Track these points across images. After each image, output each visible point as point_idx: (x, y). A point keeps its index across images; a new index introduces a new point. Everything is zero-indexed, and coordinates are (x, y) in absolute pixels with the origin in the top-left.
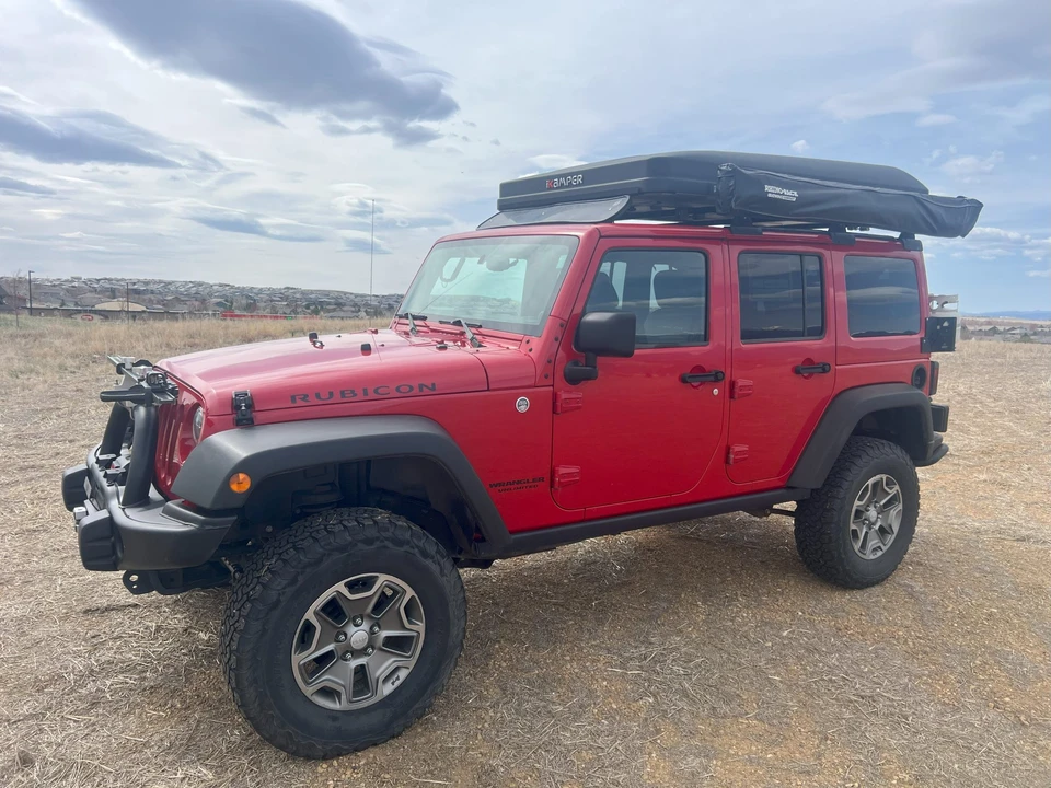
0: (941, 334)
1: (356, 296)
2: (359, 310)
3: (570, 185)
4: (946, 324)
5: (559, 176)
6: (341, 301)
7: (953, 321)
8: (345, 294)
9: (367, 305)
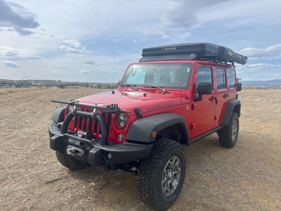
0: (238, 87)
1: (10, 81)
2: (12, 85)
3: (172, 50)
4: (240, 85)
5: (167, 48)
6: (5, 82)
7: (241, 84)
8: (6, 80)
9: (14, 83)
